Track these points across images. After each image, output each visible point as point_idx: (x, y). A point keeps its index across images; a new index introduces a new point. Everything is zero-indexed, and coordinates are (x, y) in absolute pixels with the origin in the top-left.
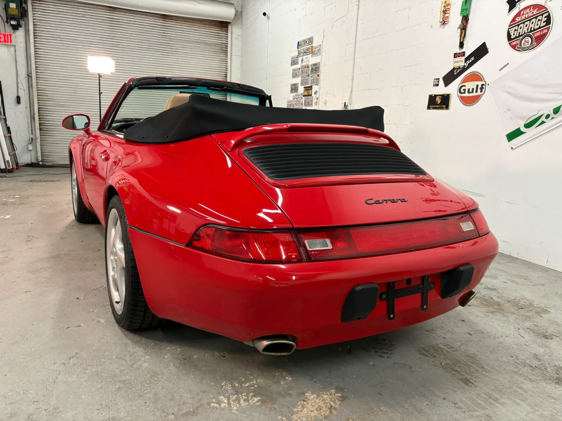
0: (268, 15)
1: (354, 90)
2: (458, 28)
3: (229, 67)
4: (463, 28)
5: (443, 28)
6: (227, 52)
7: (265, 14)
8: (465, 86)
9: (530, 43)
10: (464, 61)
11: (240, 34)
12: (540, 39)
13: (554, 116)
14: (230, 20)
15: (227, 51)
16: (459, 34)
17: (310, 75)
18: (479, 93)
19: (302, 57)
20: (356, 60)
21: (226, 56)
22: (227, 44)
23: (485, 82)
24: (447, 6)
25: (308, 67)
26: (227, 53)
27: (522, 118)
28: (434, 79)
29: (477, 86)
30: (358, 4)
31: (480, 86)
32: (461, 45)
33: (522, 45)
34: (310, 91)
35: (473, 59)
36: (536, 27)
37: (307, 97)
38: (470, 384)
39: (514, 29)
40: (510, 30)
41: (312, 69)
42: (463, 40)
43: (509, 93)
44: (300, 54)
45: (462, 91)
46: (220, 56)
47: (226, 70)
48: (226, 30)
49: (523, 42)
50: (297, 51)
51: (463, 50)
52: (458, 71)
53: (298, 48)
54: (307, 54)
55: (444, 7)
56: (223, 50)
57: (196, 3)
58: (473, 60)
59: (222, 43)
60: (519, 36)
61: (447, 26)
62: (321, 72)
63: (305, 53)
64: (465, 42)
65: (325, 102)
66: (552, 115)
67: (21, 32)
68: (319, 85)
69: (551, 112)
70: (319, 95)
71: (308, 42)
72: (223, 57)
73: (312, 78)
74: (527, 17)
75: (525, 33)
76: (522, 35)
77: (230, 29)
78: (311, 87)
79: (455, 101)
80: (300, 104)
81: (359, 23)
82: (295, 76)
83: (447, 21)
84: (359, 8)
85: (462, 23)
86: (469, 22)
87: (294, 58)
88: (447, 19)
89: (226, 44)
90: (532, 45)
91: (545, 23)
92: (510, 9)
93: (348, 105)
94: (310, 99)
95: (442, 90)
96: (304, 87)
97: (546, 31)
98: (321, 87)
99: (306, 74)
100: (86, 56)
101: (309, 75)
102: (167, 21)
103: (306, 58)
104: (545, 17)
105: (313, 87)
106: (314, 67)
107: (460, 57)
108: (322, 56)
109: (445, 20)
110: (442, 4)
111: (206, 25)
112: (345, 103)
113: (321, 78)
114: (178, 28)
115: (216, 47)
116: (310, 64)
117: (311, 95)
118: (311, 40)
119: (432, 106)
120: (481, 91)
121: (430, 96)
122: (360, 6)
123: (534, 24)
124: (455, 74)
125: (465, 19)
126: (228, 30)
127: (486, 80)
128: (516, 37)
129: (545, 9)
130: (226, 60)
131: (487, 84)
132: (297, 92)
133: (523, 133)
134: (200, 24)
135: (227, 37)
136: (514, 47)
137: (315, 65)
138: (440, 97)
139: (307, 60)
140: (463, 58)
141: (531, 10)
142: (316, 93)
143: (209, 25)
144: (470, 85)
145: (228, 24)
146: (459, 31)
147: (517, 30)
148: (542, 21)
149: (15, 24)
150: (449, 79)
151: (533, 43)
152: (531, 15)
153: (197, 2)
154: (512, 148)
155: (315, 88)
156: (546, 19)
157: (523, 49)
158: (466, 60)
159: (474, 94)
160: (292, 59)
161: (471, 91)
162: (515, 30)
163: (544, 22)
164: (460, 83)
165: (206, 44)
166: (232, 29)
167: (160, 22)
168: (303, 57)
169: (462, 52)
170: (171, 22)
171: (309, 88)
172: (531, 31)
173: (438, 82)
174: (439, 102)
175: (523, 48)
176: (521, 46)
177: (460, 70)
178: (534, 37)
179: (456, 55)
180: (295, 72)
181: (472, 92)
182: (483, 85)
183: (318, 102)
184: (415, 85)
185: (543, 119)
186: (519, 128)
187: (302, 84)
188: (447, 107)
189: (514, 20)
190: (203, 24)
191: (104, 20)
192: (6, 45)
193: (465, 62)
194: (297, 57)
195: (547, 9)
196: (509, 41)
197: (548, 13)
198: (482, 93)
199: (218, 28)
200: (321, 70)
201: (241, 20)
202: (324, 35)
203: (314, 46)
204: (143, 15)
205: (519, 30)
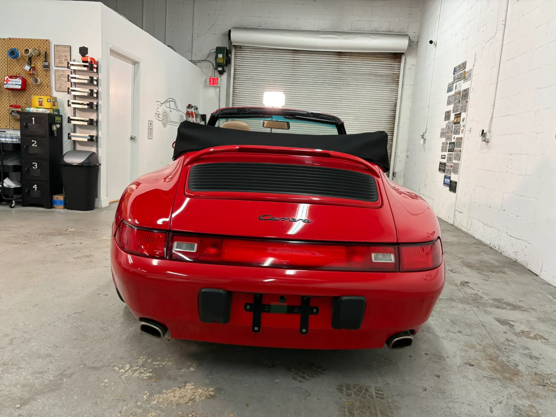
0: (435, 43)
1: (494, 116)
3: (399, 97)
6: (398, 82)
7: (431, 42)
11: (415, 64)
14: (404, 51)
15: (399, 81)
17: (461, 102)
20: (498, 84)
21: (397, 86)
22: (399, 74)
25: (460, 93)
26: (398, 83)
30: (504, 24)
34: (459, 119)
37: (456, 125)
41: (462, 95)
44: (455, 80)
46: (391, 87)
47: (397, 100)
48: (399, 61)
50: (453, 77)
53: (454, 74)
54: (460, 79)
56: (394, 80)
57: (369, 39)
59: (394, 74)
62: (469, 98)
65: (470, 130)
67: (225, 76)
68: (466, 112)
70: (466, 123)
71: (462, 67)
72: (394, 87)
73: (462, 105)
77: (403, 60)
78: (460, 114)
80: (450, 132)
81: (504, 43)
82: (449, 103)
84: (505, 27)
87: (450, 85)
93: (486, 133)
94: (458, 126)
96: (455, 115)
98: (467, 114)
99: (457, 101)
100: (263, 92)
101: (459, 102)
102: (341, 57)
103: (459, 84)
106: (464, 93)
108: (472, 81)
111: (379, 57)
112: (483, 131)
113: (469, 104)
115: (387, 78)
116: (461, 90)
117: (459, 123)
118: (464, 65)
122: (507, 24)
126: (401, 61)
130: (397, 90)
132: (450, 120)
134: (373, 57)
135: (400, 67)
137: (465, 90)
139: (460, 86)
142: (463, 121)
143: (381, 58)
145: (401, 55)
149: (220, 70)
153: (371, 38)
155: (463, 115)
160: (448, 85)
165: (377, 75)
166: (405, 59)
167: (334, 59)
168: (457, 83)
170: (346, 58)
171: (459, 116)
180: (449, 99)
183: (464, 130)
187: (454, 112)
190: (376, 57)
191: (288, 61)
192: (214, 86)
194: (453, 84)
199: (391, 60)
200: (471, 96)
201: (416, 50)
202: (476, 58)
203: (466, 71)
204: (321, 54)
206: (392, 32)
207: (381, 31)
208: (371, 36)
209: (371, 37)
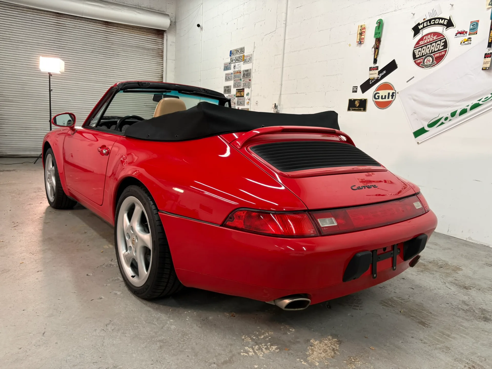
0: (201, 27)
1: (282, 93)
2: (373, 48)
3: (164, 70)
4: (377, 48)
5: (360, 47)
6: (163, 56)
7: (199, 26)
8: (379, 93)
9: (431, 61)
10: (377, 73)
11: (174, 41)
12: (439, 59)
13: (451, 118)
14: (166, 28)
15: (163, 55)
16: (373, 52)
17: (242, 80)
18: (390, 99)
19: (234, 64)
20: (284, 69)
21: (162, 60)
22: (163, 49)
23: (396, 91)
24: (363, 30)
25: (240, 73)
26: (163, 57)
27: (425, 120)
28: (353, 87)
29: (389, 94)
30: (285, 23)
31: (391, 94)
32: (375, 61)
33: (425, 63)
34: (242, 93)
35: (385, 72)
36: (436, 50)
37: (240, 98)
38: (426, 326)
39: (418, 50)
40: (415, 51)
41: (244, 74)
42: (377, 57)
43: (414, 100)
44: (232, 61)
45: (377, 97)
46: (157, 60)
47: (163, 72)
48: (162, 37)
49: (425, 61)
50: (230, 59)
51: (377, 65)
52: (373, 81)
53: (230, 56)
54: (239, 61)
55: (361, 30)
56: (159, 54)
57: (136, 13)
58: (384, 73)
59: (159, 48)
60: (423, 56)
61: (363, 45)
62: (252, 77)
63: (237, 60)
64: (378, 59)
65: (257, 102)
66: (450, 118)
68: (250, 88)
69: (449, 115)
70: (251, 96)
71: (240, 51)
72: (160, 60)
73: (244, 82)
74: (428, 41)
75: (427, 54)
76: (425, 55)
77: (165, 37)
78: (243, 89)
79: (371, 105)
80: (233, 103)
81: (287, 38)
82: (228, 78)
83: (363, 41)
84: (286, 26)
85: (375, 43)
86: (382, 43)
87: (226, 64)
88: (363, 40)
89: (162, 50)
90: (433, 63)
91: (443, 47)
92: (415, 35)
93: (277, 106)
94: (242, 99)
95: (359, 95)
96: (237, 90)
97: (443, 53)
98: (252, 89)
99: (238, 78)
101: (241, 79)
102: (109, 27)
103: (238, 65)
104: (443, 42)
105: (245, 89)
106: (246, 73)
107: (375, 71)
108: (253, 63)
109: (361, 41)
110: (359, 28)
111: (144, 32)
112: (275, 104)
113: (253, 81)
114: (119, 33)
115: (153, 51)
116: (242, 70)
117: (243, 96)
118: (242, 50)
119: (352, 108)
121: (350, 101)
122: (287, 24)
123: (434, 47)
124: (370, 83)
125: (378, 40)
126: (163, 37)
127: (395, 89)
128: (420, 57)
129: (442, 36)
130: (162, 64)
131: (397, 92)
132: (230, 93)
133: (427, 131)
134: (139, 31)
135: (163, 43)
136: (418, 64)
137: (247, 71)
138: (358, 101)
139: (239, 67)
140: (377, 72)
141: (432, 36)
142: (248, 94)
143: (146, 32)
144: (383, 93)
145: (163, 32)
146: (373, 49)
147: (421, 51)
148: (441, 46)
150: (366, 87)
151: (434, 62)
152: (432, 40)
154: (418, 143)
155: (246, 91)
156: (443, 43)
157: (426, 66)
158: (380, 73)
159: (387, 100)
160: (225, 65)
161: (384, 97)
162: (419, 51)
163: (442, 46)
164: (374, 91)
165: (144, 49)
166: (167, 36)
167: (103, 28)
168: (236, 63)
169: (376, 67)
170: (113, 28)
171: (242, 90)
172: (432, 53)
173: (357, 89)
174: (358, 105)
175: (425, 65)
176: (424, 64)
177: (375, 80)
178: (435, 57)
179: (371, 69)
180: (228, 76)
181: (385, 98)
182: (393, 93)
183: (250, 102)
184: (336, 90)
185: (443, 120)
186: (423, 127)
187: (234, 86)
188: (365, 110)
189: (418, 43)
190: (142, 31)
191: (51, 24)
193: (379, 74)
194: (230, 64)
195: (444, 37)
196: (414, 59)
197: (445, 40)
198: (393, 99)
199: (155, 36)
200: (253, 75)
201: (175, 29)
202: (255, 46)
203: (245, 55)
204: (87, 21)
205: (422, 51)
206: (153, 10)
207: (143, 7)
208: (137, 10)
209: (137, 11)
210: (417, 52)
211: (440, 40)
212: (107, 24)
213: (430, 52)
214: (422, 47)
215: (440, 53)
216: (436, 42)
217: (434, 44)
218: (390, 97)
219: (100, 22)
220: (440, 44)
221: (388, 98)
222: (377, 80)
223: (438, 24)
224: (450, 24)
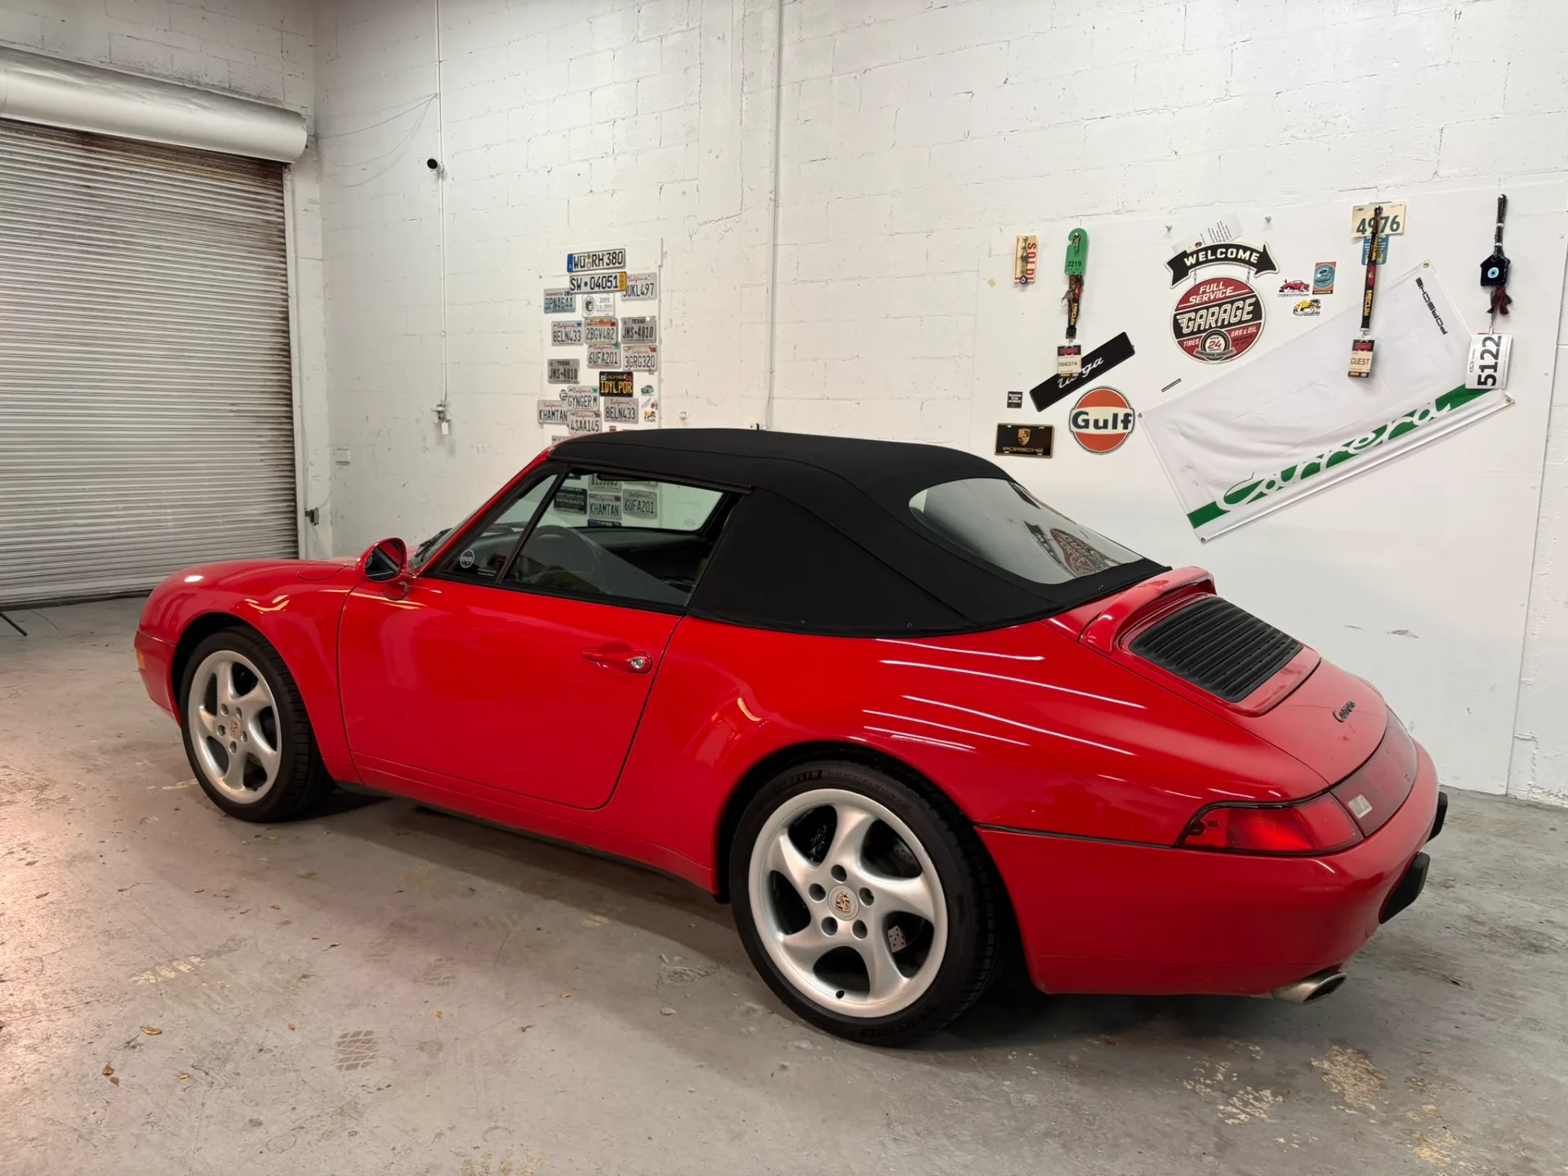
0: (441, 168)
1: (775, 395)
2: (1063, 299)
3: (292, 292)
4: (1074, 299)
5: (1023, 291)
6: (283, 247)
7: (432, 164)
8: (1087, 414)
9: (1223, 346)
10: (1079, 363)
11: (317, 198)
12: (1243, 343)
13: (1282, 484)
14: (290, 156)
15: (284, 244)
16: (1066, 310)
17: (622, 345)
18: (1120, 429)
19: (586, 296)
20: (778, 327)
21: (282, 259)
22: (283, 224)
23: (1133, 410)
24: (1030, 248)
25: (613, 324)
26: (285, 251)
27: (1218, 484)
28: (1010, 393)
29: (1115, 416)
30: (773, 198)
31: (1121, 417)
32: (1071, 332)
33: (1208, 350)
34: (625, 385)
35: (1099, 361)
36: (1233, 320)
37: (615, 399)
39: (1187, 316)
40: (1178, 317)
41: (628, 331)
42: (1075, 323)
43: (1184, 435)
44: (579, 287)
45: (1081, 423)
46: (265, 260)
47: (286, 301)
48: (277, 185)
49: (1207, 344)
50: (568, 279)
51: (1076, 342)
52: (1067, 382)
53: (570, 270)
55: (1024, 248)
56: (272, 242)
58: (1099, 363)
59: (268, 222)
60: (1199, 331)
61: (1030, 287)
62: (660, 342)
63: (599, 285)
64: (1078, 327)
65: (683, 415)
66: (1279, 482)
68: (656, 373)
69: (1278, 477)
70: (660, 397)
71: (606, 261)
72: (274, 261)
73: (629, 354)
74: (1212, 298)
75: (1211, 327)
76: (1205, 330)
77: (287, 183)
78: (630, 374)
79: (1064, 441)
80: (592, 414)
81: (781, 240)
82: (561, 336)
83: (1032, 278)
84: (776, 206)
85: (1070, 288)
86: (1086, 287)
87: (555, 294)
88: (1032, 274)
89: (281, 227)
90: (1227, 351)
91: (1251, 316)
92: (1176, 279)
94: (627, 403)
95: (1028, 415)
96: (602, 374)
97: (1252, 330)
98: (662, 377)
99: (607, 341)
101: (617, 345)
102: (95, 152)
103: (604, 300)
104: (1250, 305)
105: (636, 374)
106: (636, 327)
107: (1071, 356)
108: (660, 301)
109: (1028, 276)
110: (1018, 242)
111: (218, 167)
113: (662, 354)
114: (131, 172)
115: (251, 232)
116: (619, 317)
117: (630, 395)
118: (616, 257)
119: (1008, 448)
120: (1126, 427)
121: (1002, 429)
122: (781, 201)
123: (1228, 314)
124: (1061, 386)
125: (1077, 282)
126: (281, 185)
127: (1133, 406)
128: (1192, 333)
129: (1247, 290)
130: (283, 272)
131: (1137, 414)
132: (576, 382)
133: (1223, 512)
134: (199, 164)
135: (283, 205)
136: (1190, 350)
137: (639, 321)
138: (1027, 430)
139: (607, 306)
140: (1078, 359)
141: (1221, 287)
142: (647, 390)
143: (224, 169)
144: (1096, 413)
145: (281, 169)
146: (1066, 302)
147: (1194, 320)
148: (1245, 312)
150: (1046, 394)
151: (1230, 349)
152: (1221, 296)
153: (194, 103)
154: (1203, 540)
155: (640, 379)
156: (1252, 307)
157: (1211, 357)
158: (1085, 361)
159: (1110, 431)
160: (547, 295)
161: (1101, 424)
162: (1190, 319)
163: (1248, 313)
164: (1073, 406)
166: (293, 182)
167: (74, 154)
168: (592, 295)
169: (1075, 346)
170: (111, 155)
171: (622, 377)
172: (1223, 326)
173: (1020, 398)
174: (1026, 440)
175: (1207, 354)
176: (1205, 350)
177: (1072, 380)
178: (1232, 338)
179: (1062, 351)
180: (562, 329)
181: (1105, 426)
182: (1127, 416)
183: (656, 415)
184: (956, 399)
185: (1261, 488)
186: (1214, 503)
187: (593, 362)
189: (1185, 299)
190: (210, 166)
193: (1083, 366)
194: (568, 293)
195: (1253, 292)
196: (1177, 338)
197: (1254, 299)
198: (1126, 431)
199: (254, 180)
200: (662, 336)
201: (315, 159)
202: (664, 251)
203: (629, 273)
204: (17, 131)
205: (1198, 321)
206: (241, 94)
207: (207, 85)
208: (194, 97)
209: (194, 100)
210: (1183, 320)
211: (1244, 300)
212: (87, 140)
213: (1219, 324)
214: (1196, 311)
215: (1243, 328)
216: (1232, 303)
217: (1228, 306)
218: (1120, 425)
219: (64, 135)
220: (1243, 308)
221: (1115, 426)
222: (1080, 381)
223: (1236, 260)
224: (1264, 263)
